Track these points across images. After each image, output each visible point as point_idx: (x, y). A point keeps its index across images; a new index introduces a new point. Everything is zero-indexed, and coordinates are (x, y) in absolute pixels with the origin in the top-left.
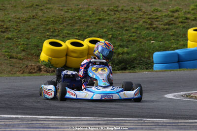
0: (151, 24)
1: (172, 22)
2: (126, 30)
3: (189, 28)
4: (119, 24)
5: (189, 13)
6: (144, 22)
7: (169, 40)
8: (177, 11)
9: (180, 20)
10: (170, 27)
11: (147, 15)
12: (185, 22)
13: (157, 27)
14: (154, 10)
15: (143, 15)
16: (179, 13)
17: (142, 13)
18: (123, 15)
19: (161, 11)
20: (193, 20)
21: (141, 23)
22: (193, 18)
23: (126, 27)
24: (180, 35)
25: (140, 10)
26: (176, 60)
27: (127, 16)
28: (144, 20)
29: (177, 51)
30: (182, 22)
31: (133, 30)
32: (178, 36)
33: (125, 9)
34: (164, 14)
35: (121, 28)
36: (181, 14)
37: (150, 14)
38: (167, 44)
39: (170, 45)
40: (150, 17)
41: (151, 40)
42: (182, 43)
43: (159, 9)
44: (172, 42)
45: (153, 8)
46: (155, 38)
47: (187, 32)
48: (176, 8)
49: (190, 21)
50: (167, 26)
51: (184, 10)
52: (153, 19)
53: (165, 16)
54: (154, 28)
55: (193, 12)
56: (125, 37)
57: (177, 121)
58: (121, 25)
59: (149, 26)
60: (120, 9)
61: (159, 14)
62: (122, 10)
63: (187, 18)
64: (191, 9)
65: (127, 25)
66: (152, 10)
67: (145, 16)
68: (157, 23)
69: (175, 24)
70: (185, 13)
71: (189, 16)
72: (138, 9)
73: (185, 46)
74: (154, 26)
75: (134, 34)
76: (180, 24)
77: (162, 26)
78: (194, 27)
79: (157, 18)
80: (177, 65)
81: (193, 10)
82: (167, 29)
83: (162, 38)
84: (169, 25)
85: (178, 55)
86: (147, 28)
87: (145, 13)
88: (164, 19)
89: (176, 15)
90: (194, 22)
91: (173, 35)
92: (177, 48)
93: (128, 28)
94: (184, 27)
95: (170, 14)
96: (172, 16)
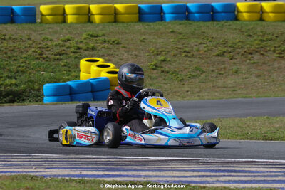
0: (41, 54)
1: (63, 52)
2: (15, 60)
3: (81, 58)
4: (6, 53)
5: (81, 42)
6: (34, 51)
7: (59, 71)
8: (68, 40)
9: (72, 50)
10: (61, 57)
11: (36, 44)
12: (77, 52)
13: (47, 57)
14: (44, 39)
15: (32, 44)
16: (71, 42)
17: (31, 42)
18: (11, 44)
19: (51, 40)
20: (86, 50)
21: (30, 52)
22: (85, 48)
23: (14, 56)
24: (72, 65)
25: (29, 39)
26: (68, 91)
27: (15, 45)
28: (33, 49)
29: (68, 83)
30: (74, 52)
31: (21, 60)
32: (69, 67)
33: (13, 37)
34: (55, 43)
35: (9, 57)
36: (73, 43)
37: (40, 44)
38: (58, 75)
39: (61, 76)
40: (40, 46)
41: (41, 70)
42: (74, 74)
43: (50, 37)
44: (64, 74)
45: (43, 36)
46: (45, 69)
47: (79, 62)
48: (67, 37)
49: (82, 51)
50: (58, 56)
51: (76, 40)
52: (43, 48)
53: (56, 45)
54: (44, 58)
55: (85, 41)
56: (14, 67)
57: (68, 157)
58: (9, 54)
59: (39, 56)
60: (7, 37)
61: (49, 43)
62: (10, 38)
63: (79, 48)
64: (83, 38)
65: (15, 54)
66: (42, 39)
67: (34, 45)
68: (47, 53)
69: (66, 54)
70: (77, 43)
71: (81, 45)
72: (27, 37)
73: (78, 77)
74: (44, 56)
75: (22, 65)
76: (71, 54)
77: (53, 56)
78: (88, 57)
79: (48, 47)
80: (68, 97)
81: (85, 39)
82: (58, 59)
83: (53, 69)
84: (60, 55)
85: (70, 88)
86: (37, 58)
87: (34, 41)
88: (55, 48)
89: (67, 44)
90: (86, 53)
91: (65, 66)
92: (69, 80)
93: (15, 58)
94: (76, 58)
95: (62, 43)
96: (63, 46)
